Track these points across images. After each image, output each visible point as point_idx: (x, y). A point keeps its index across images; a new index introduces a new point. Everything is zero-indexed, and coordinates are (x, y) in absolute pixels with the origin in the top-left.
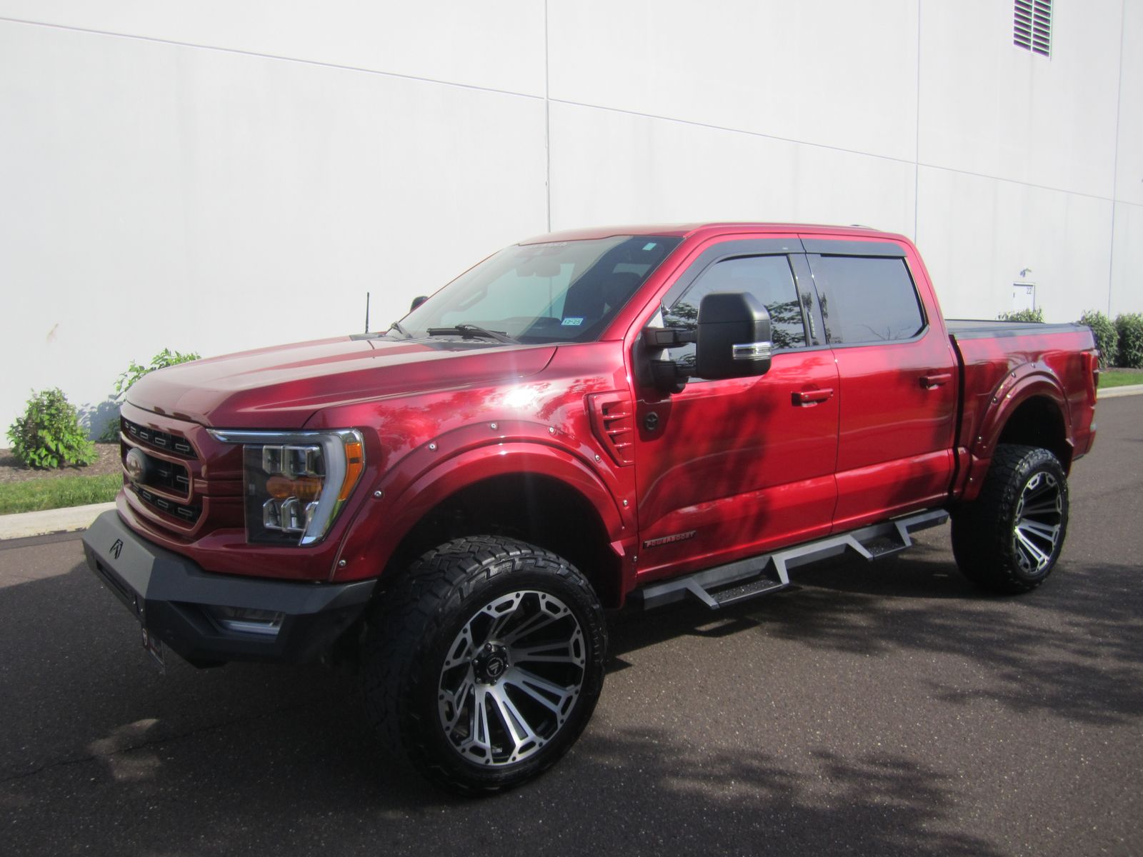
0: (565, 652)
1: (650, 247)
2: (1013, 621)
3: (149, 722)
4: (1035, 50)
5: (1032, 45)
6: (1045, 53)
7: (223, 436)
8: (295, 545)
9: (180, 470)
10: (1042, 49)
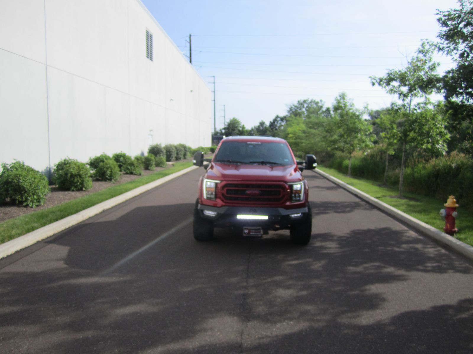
10: (151, 59)
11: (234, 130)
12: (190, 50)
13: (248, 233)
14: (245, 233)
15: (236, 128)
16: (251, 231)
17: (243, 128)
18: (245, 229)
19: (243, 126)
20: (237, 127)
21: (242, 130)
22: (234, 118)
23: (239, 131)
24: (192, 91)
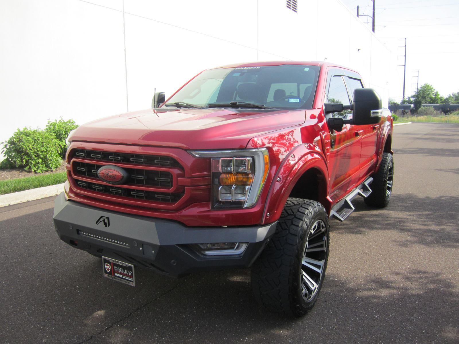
0: (322, 246)
1: (307, 69)
2: (392, 216)
3: (101, 312)
4: (293, 10)
5: (292, 8)
6: (295, 11)
7: (198, 154)
8: (241, 208)
9: (168, 175)
10: (295, 10)
11: (425, 98)
12: (374, 9)
13: (110, 273)
14: (106, 272)
15: (427, 96)
16: (116, 269)
17: (436, 94)
18: (106, 261)
19: (437, 93)
20: (429, 94)
21: (435, 98)
22: (425, 84)
23: (431, 99)
24: (359, 50)
